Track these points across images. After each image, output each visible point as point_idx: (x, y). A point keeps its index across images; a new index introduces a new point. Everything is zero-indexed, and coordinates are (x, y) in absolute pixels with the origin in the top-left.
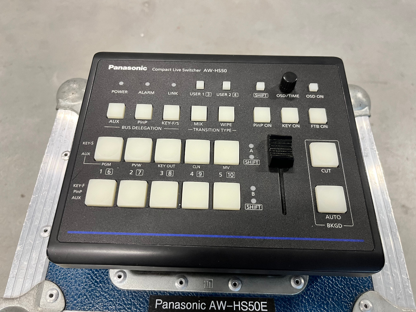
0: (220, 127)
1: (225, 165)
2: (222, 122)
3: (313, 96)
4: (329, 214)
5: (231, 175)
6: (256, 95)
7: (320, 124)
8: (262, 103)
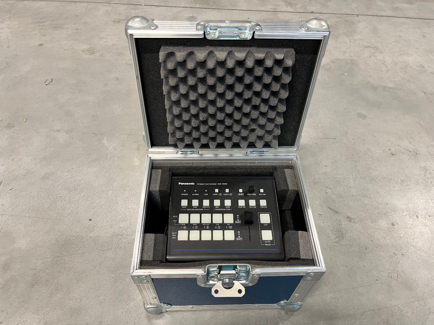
0: (225, 208)
1: (228, 224)
2: (226, 206)
3: (262, 194)
4: (266, 241)
5: (231, 227)
6: (239, 194)
7: (264, 206)
8: (241, 198)
